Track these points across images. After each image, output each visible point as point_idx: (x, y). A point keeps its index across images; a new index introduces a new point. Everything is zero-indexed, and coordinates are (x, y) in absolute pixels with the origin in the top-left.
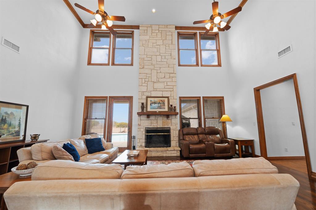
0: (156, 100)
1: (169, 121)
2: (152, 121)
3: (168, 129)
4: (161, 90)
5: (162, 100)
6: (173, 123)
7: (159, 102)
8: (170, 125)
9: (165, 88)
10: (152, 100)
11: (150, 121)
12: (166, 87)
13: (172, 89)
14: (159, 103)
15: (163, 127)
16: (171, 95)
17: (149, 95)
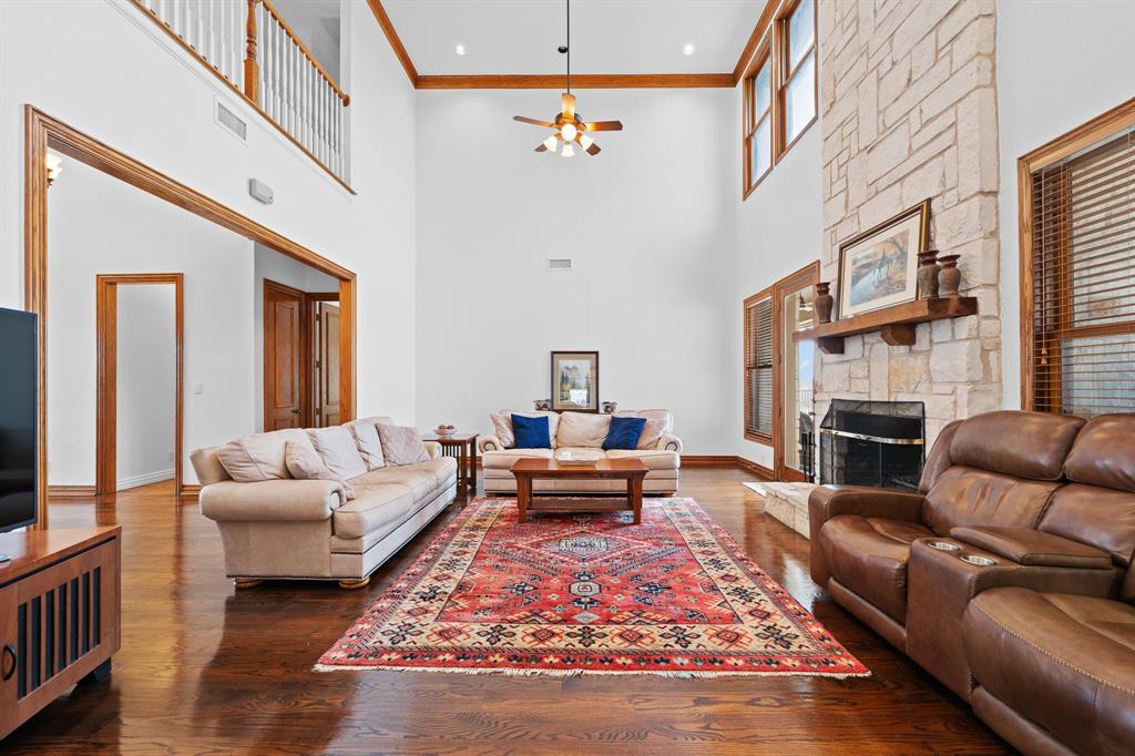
0: (870, 251)
1: (919, 362)
2: (853, 365)
3: (914, 413)
4: (895, 175)
5: (893, 241)
6: (936, 377)
7: (884, 258)
8: (923, 387)
9: (911, 152)
10: (859, 256)
11: (846, 366)
12: (918, 141)
13: (951, 132)
14: (885, 261)
15: (892, 400)
16: (944, 184)
17: (848, 231)
